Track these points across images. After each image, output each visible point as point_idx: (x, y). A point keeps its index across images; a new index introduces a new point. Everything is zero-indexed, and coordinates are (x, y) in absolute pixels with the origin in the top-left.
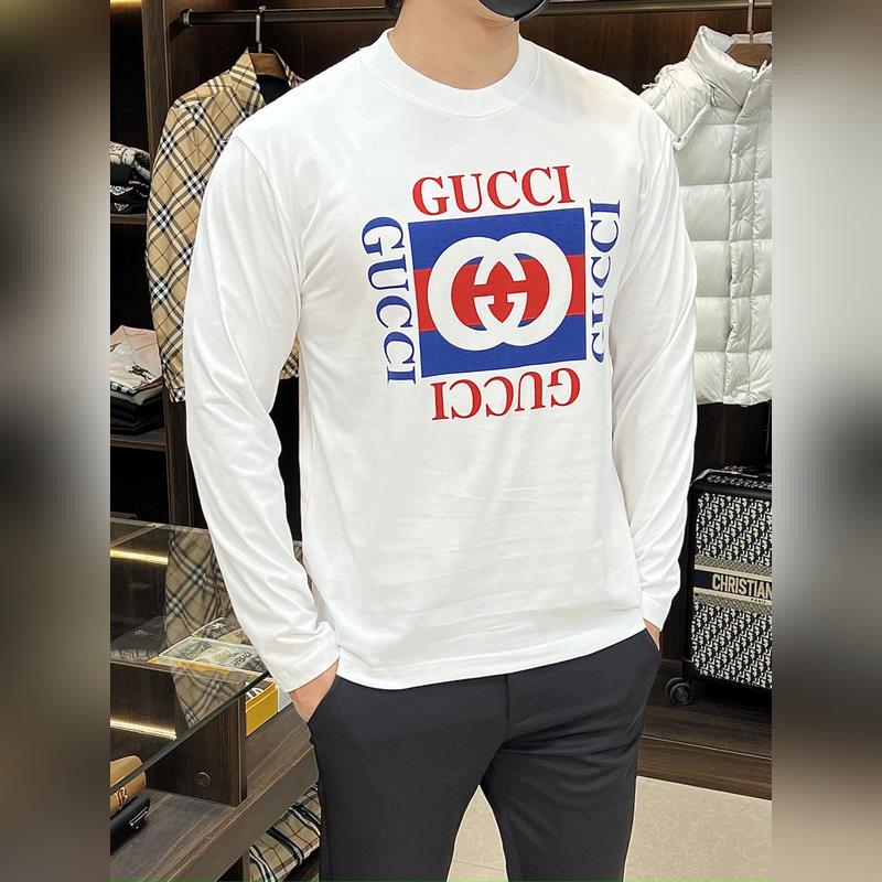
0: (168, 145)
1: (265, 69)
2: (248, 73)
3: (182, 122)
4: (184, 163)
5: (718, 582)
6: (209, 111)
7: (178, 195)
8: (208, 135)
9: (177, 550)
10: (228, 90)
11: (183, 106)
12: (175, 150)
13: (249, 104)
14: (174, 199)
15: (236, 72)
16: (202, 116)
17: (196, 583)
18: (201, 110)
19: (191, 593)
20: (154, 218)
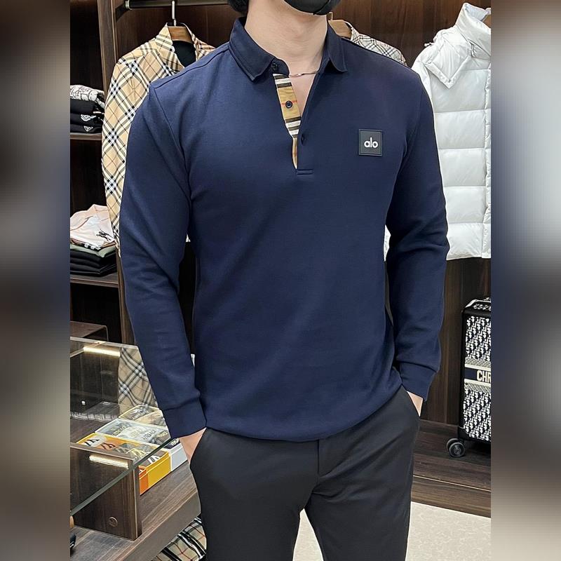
0: (115, 89)
1: (178, 37)
2: (167, 40)
3: (124, 73)
4: (126, 101)
5: (481, 376)
6: (141, 66)
7: (121, 122)
8: (141, 82)
9: (125, 353)
10: (154, 51)
11: (124, 63)
12: (119, 92)
13: (168, 60)
14: (119, 125)
15: (159, 39)
16: (137, 69)
17: (137, 375)
18: (136, 66)
19: (134, 381)
20: (106, 137)
